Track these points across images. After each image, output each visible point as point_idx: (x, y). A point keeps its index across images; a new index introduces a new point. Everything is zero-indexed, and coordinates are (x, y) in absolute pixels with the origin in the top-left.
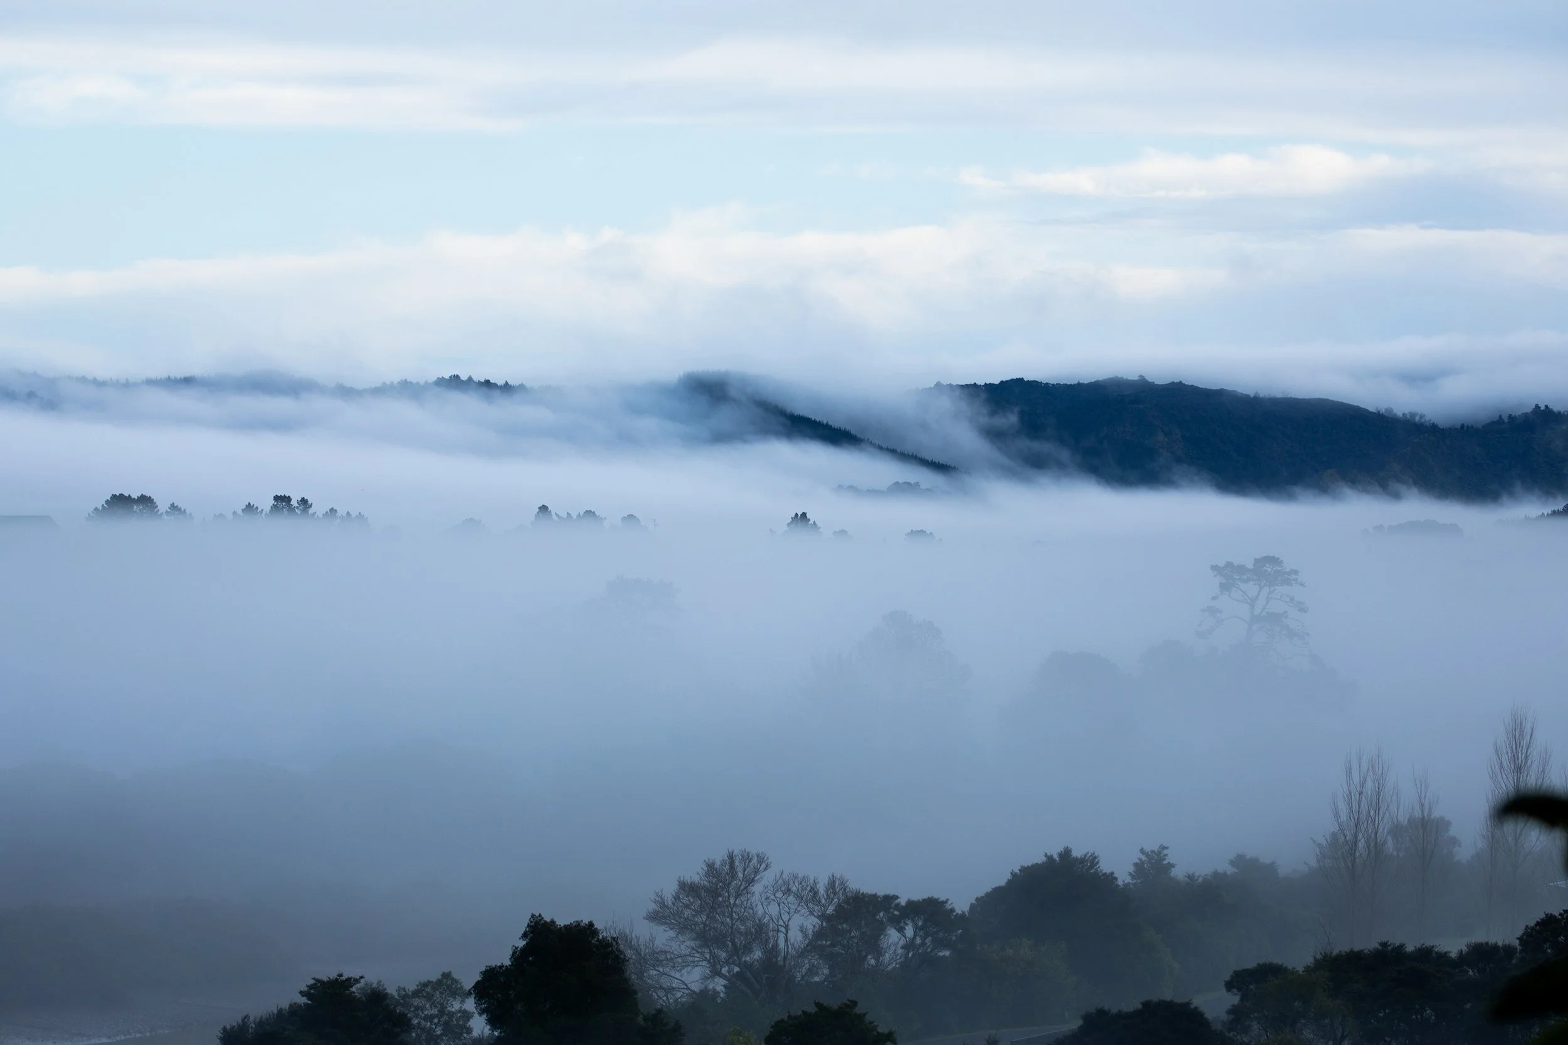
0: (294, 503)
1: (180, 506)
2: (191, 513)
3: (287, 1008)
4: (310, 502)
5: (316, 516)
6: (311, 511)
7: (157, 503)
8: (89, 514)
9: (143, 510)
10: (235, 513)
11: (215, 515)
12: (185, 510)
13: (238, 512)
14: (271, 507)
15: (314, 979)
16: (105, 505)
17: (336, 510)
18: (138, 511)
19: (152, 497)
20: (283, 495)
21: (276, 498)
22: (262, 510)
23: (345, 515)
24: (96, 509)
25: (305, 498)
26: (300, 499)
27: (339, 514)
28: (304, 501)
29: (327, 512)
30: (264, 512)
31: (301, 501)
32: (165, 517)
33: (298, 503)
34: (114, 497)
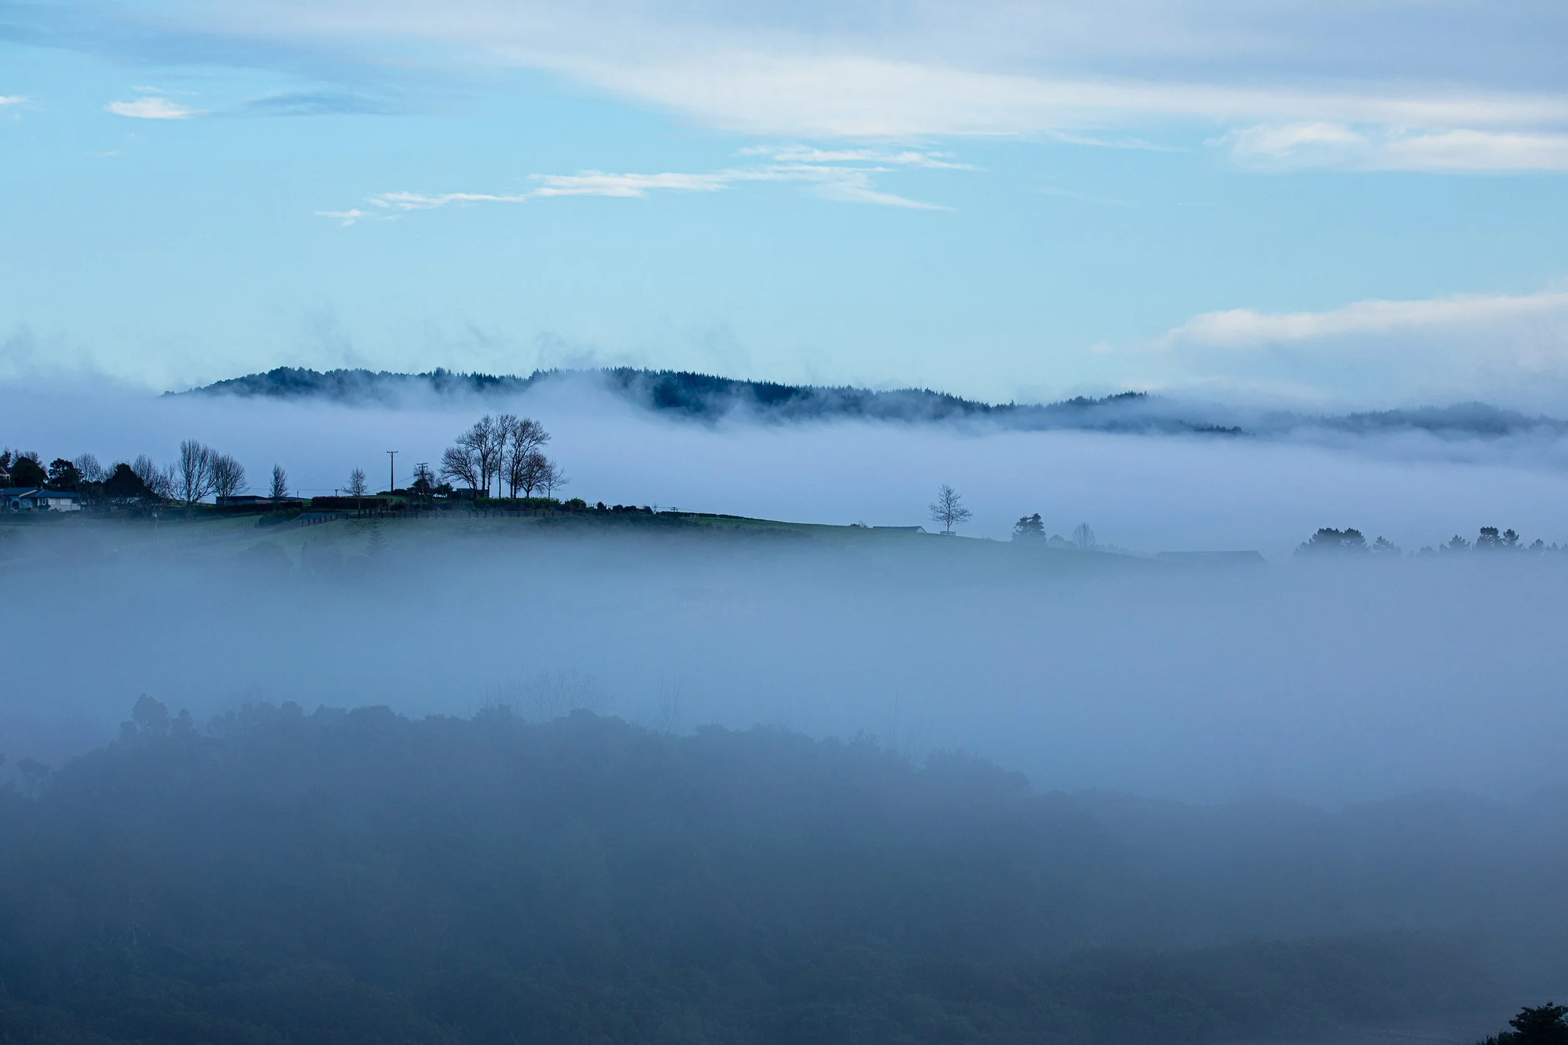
0: (1501, 535)
1: (1387, 540)
2: (1398, 547)
3: (1497, 1038)
4: (1516, 534)
5: (1522, 548)
6: (1518, 543)
7: (1365, 537)
8: (1296, 548)
9: (1351, 543)
10: (1442, 546)
11: (1422, 548)
12: (1392, 544)
13: (1444, 545)
14: (1478, 539)
15: (1523, 1008)
16: (1313, 540)
17: (1542, 542)
18: (1346, 545)
19: (1360, 531)
20: (1489, 527)
21: (1483, 530)
22: (1469, 543)
23: (1551, 545)
24: (1304, 544)
25: (1512, 530)
26: (1506, 531)
27: (1545, 545)
28: (1510, 533)
29: (1533, 544)
30: (1471, 544)
31: (1507, 533)
32: (1373, 551)
33: (1504, 535)
34: (1321, 531)
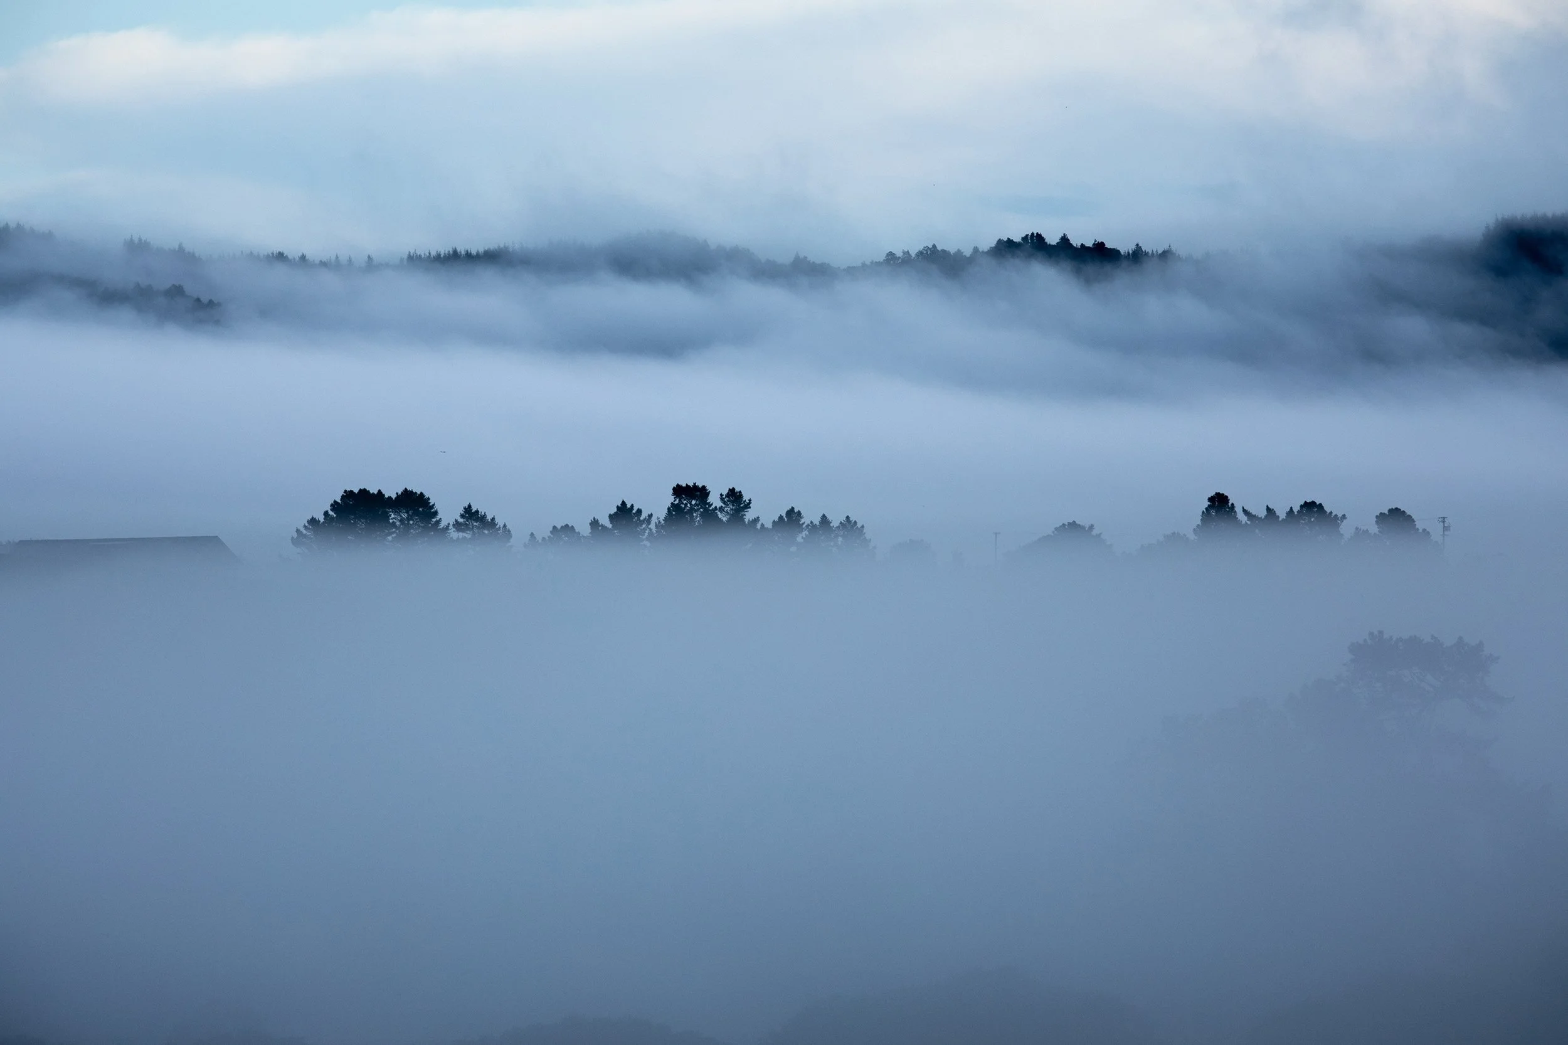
0: (714, 500)
1: (482, 511)
2: (505, 526)
4: (746, 498)
5: (759, 526)
6: (749, 515)
7: (437, 507)
8: (298, 531)
9: (408, 519)
10: (595, 523)
11: (554, 527)
12: (493, 519)
13: (601, 522)
14: (669, 509)
16: (331, 513)
17: (799, 513)
18: (398, 523)
19: (427, 495)
20: (691, 484)
21: (678, 491)
22: (650, 516)
23: (817, 521)
24: (313, 521)
25: (737, 490)
26: (725, 492)
27: (806, 520)
28: (734, 496)
29: (781, 517)
30: (654, 520)
31: (728, 495)
32: (453, 534)
33: (722, 499)
34: (348, 495)
